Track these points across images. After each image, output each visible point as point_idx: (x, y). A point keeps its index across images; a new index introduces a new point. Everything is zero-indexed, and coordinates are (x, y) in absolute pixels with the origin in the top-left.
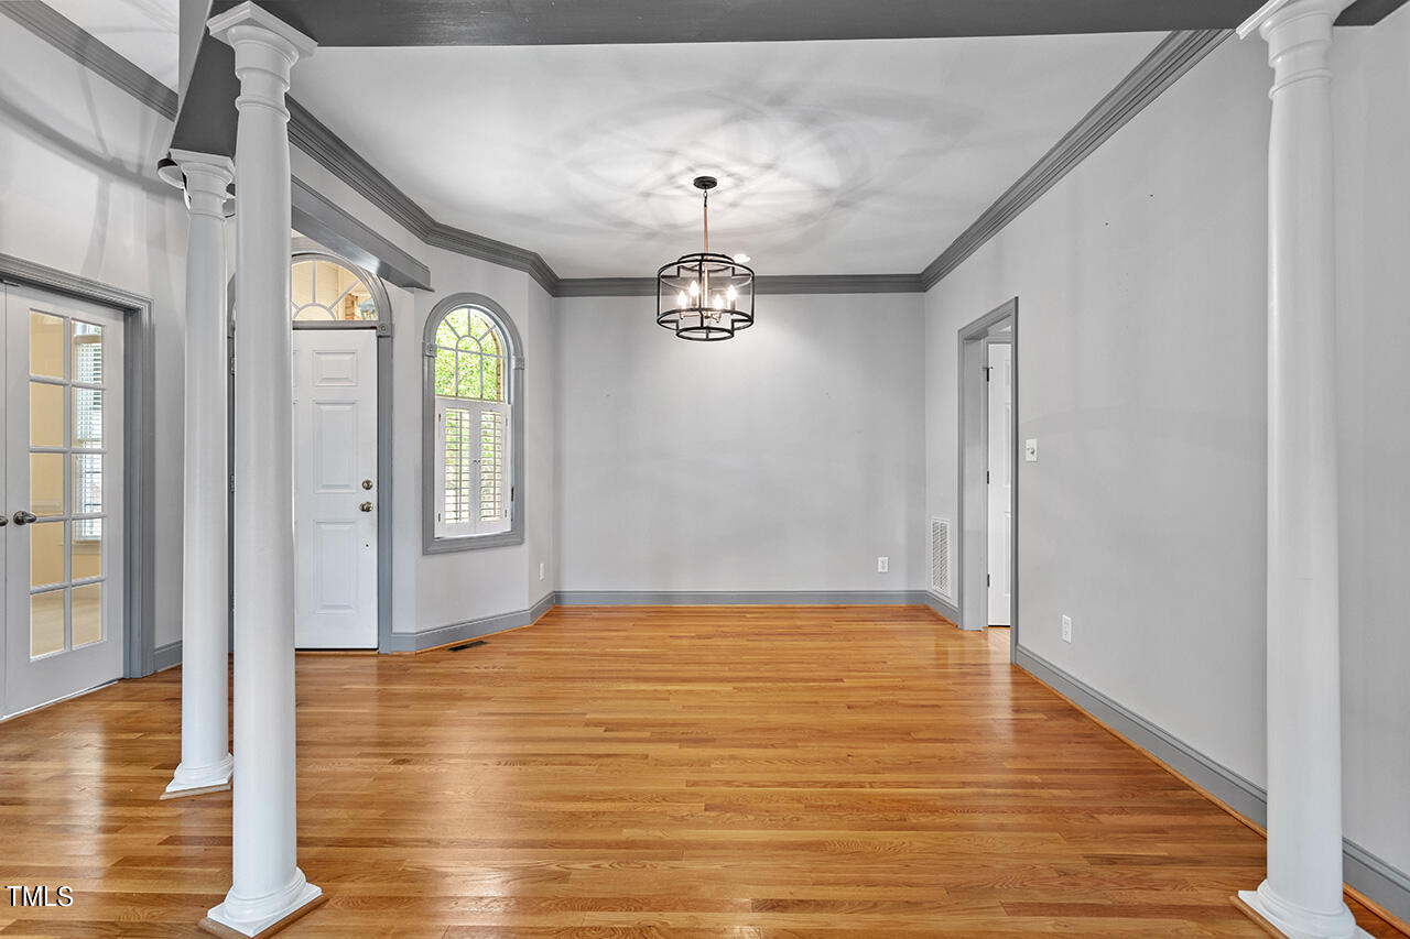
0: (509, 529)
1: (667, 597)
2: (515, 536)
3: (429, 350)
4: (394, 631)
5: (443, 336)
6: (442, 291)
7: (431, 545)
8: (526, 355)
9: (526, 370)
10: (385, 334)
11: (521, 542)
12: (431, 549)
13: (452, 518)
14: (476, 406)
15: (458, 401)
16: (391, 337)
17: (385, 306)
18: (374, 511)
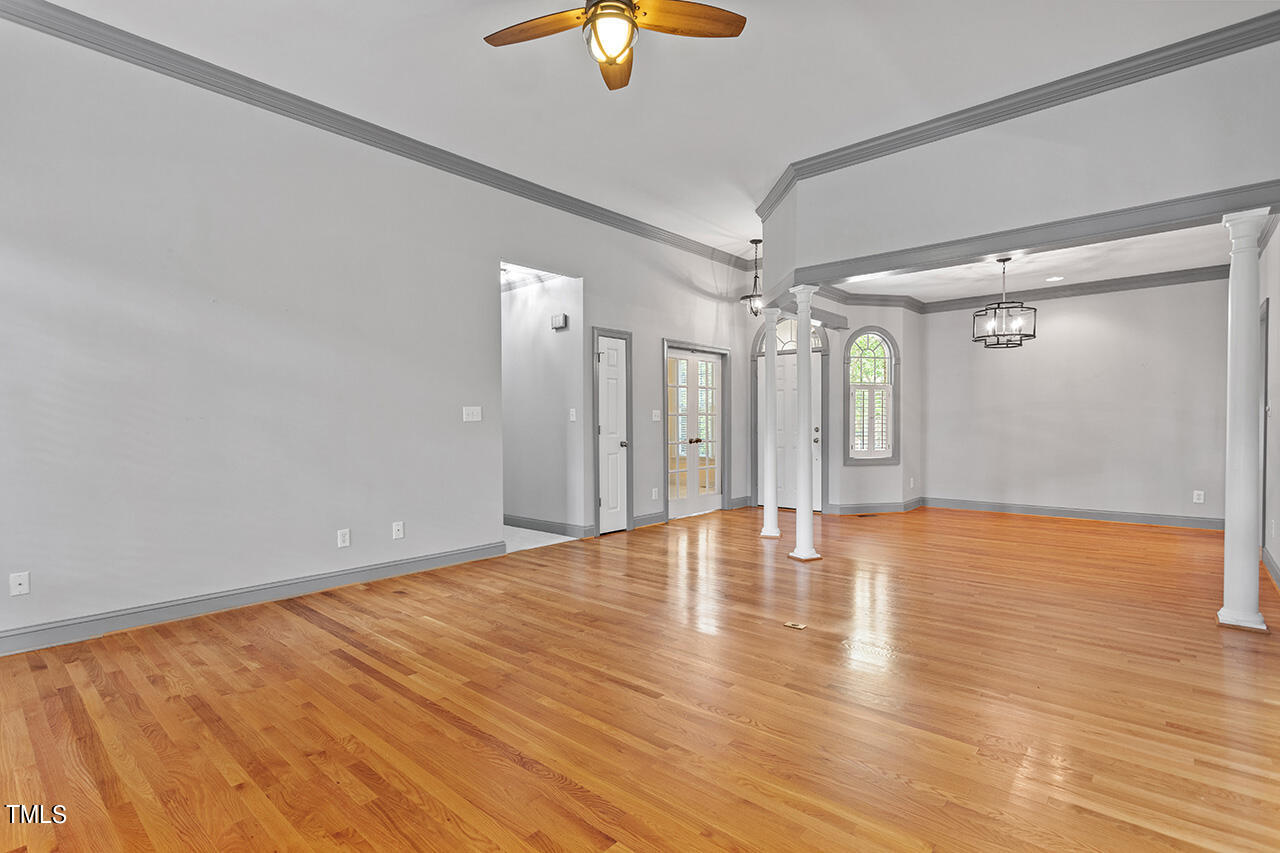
0: (890, 455)
1: (1003, 506)
2: (895, 459)
3: (847, 361)
4: (830, 502)
5: (854, 351)
6: (853, 328)
7: (848, 460)
8: (901, 356)
9: (901, 366)
10: (825, 353)
11: (898, 464)
12: (848, 462)
13: (858, 448)
14: (872, 388)
15: (863, 386)
16: (827, 355)
17: (826, 340)
18: (820, 442)
